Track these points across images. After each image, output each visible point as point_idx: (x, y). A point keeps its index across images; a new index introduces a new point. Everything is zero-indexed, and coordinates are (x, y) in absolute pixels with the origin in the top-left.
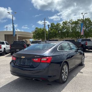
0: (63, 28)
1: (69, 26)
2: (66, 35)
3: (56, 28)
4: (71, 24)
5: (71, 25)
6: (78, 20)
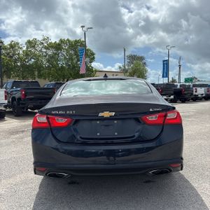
0: (27, 54)
1: (41, 51)
2: (36, 73)
3: (8, 54)
4: (46, 48)
5: (45, 50)
6: (61, 41)
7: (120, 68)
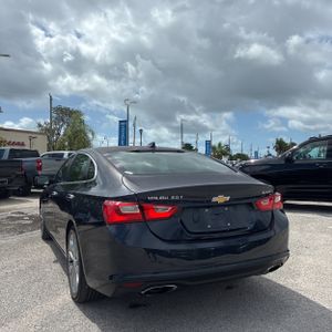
7: (40, 125)
